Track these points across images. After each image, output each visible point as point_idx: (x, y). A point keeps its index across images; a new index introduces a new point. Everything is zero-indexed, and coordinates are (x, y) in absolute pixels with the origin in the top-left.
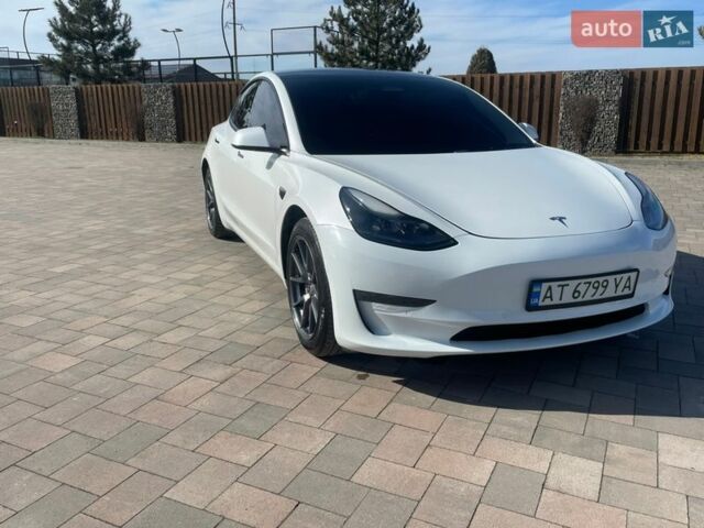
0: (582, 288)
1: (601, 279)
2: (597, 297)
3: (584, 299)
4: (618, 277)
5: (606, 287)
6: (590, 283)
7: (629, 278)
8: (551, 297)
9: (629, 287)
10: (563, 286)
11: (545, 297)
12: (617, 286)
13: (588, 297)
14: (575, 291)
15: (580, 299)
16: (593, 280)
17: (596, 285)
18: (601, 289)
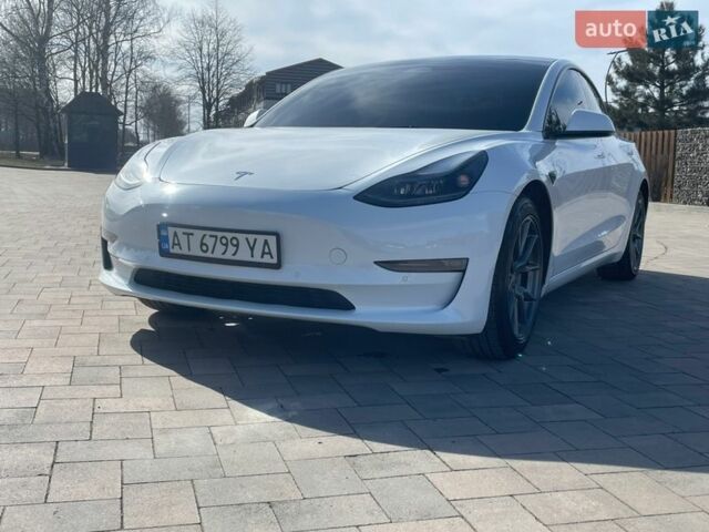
0: (210, 242)
1: (229, 236)
2: (228, 256)
3: (215, 256)
4: (251, 238)
5: (237, 246)
6: (216, 237)
7: (266, 242)
8: (179, 244)
9: (270, 253)
10: (189, 234)
11: (174, 244)
12: (252, 249)
13: (218, 254)
14: (202, 244)
15: (209, 255)
16: (220, 234)
17: (224, 241)
18: (231, 249)
